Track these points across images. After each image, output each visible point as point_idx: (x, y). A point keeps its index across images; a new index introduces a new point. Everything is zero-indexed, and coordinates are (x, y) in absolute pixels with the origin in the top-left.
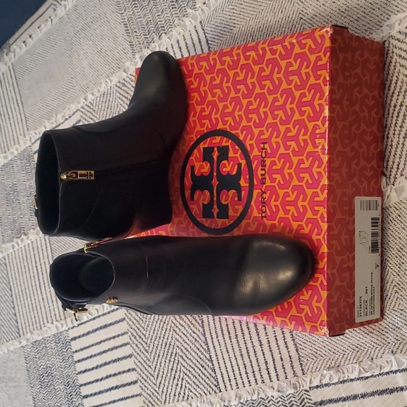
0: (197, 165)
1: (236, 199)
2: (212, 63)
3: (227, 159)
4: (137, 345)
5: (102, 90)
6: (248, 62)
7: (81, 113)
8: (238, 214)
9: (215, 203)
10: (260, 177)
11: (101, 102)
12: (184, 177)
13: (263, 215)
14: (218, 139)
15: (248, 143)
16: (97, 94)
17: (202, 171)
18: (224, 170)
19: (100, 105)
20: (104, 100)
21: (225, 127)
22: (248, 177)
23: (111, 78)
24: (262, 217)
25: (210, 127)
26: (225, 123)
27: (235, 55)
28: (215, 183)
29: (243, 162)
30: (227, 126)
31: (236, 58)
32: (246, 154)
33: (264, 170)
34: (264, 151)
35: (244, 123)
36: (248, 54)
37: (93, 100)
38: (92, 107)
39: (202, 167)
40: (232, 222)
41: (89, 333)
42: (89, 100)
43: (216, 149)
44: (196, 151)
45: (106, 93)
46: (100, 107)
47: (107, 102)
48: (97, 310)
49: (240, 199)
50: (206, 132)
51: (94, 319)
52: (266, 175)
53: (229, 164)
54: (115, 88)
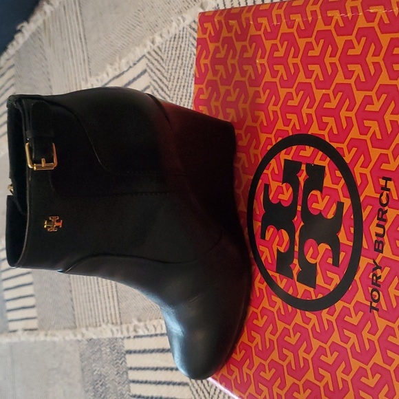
0: (274, 185)
1: (330, 261)
2: (310, 19)
3: (320, 188)
4: (197, 391)
5: (173, 31)
6: (370, 25)
7: (147, 61)
8: (331, 288)
9: (296, 255)
10: (375, 238)
11: (171, 48)
12: (253, 199)
13: (374, 305)
14: (308, 151)
15: (357, 170)
16: (166, 36)
17: (281, 197)
18: (315, 206)
19: (170, 53)
20: (175, 46)
21: (322, 132)
22: (352, 230)
23: (184, 15)
24: (372, 308)
25: (298, 128)
26: (323, 126)
27: (349, 10)
28: (299, 223)
29: (347, 202)
30: (325, 133)
31: (349, 15)
32: (353, 189)
33: (383, 227)
34: (385, 192)
35: (355, 133)
36: (371, 11)
37: (162, 44)
38: (160, 53)
39: (280, 191)
40: (320, 296)
41: (144, 352)
42: (157, 44)
43: (303, 167)
44: (273, 162)
45: (177, 37)
46: (170, 55)
47: (179, 49)
48: (154, 326)
49: (336, 262)
50: (291, 134)
51: (151, 336)
52: (386, 237)
53: (323, 199)
54: (189, 29)
